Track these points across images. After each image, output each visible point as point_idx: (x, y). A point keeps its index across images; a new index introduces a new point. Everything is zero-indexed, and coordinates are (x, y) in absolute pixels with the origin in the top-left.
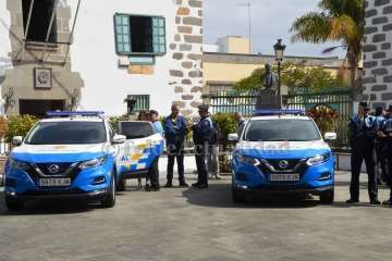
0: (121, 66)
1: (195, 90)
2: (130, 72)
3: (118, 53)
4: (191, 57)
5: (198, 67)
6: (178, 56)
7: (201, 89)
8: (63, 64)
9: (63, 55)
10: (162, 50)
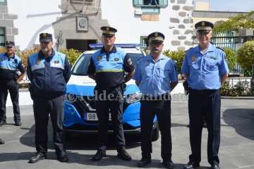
0: (136, 15)
1: (187, 32)
2: (142, 20)
3: (134, 6)
4: (186, 8)
5: (190, 16)
6: (176, 8)
7: (192, 32)
8: (96, 14)
9: (96, 7)
10: (165, 3)
